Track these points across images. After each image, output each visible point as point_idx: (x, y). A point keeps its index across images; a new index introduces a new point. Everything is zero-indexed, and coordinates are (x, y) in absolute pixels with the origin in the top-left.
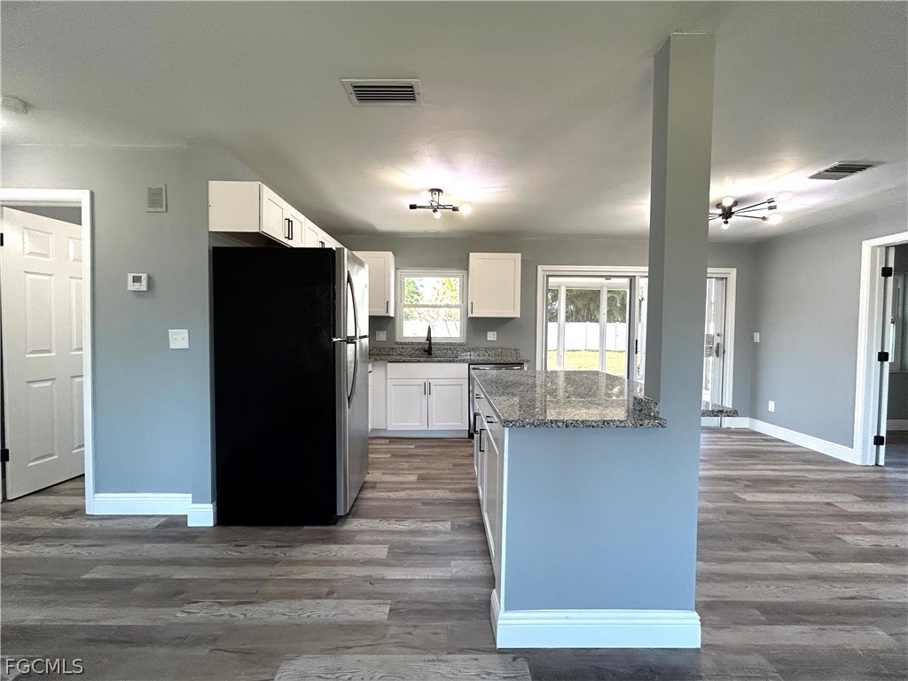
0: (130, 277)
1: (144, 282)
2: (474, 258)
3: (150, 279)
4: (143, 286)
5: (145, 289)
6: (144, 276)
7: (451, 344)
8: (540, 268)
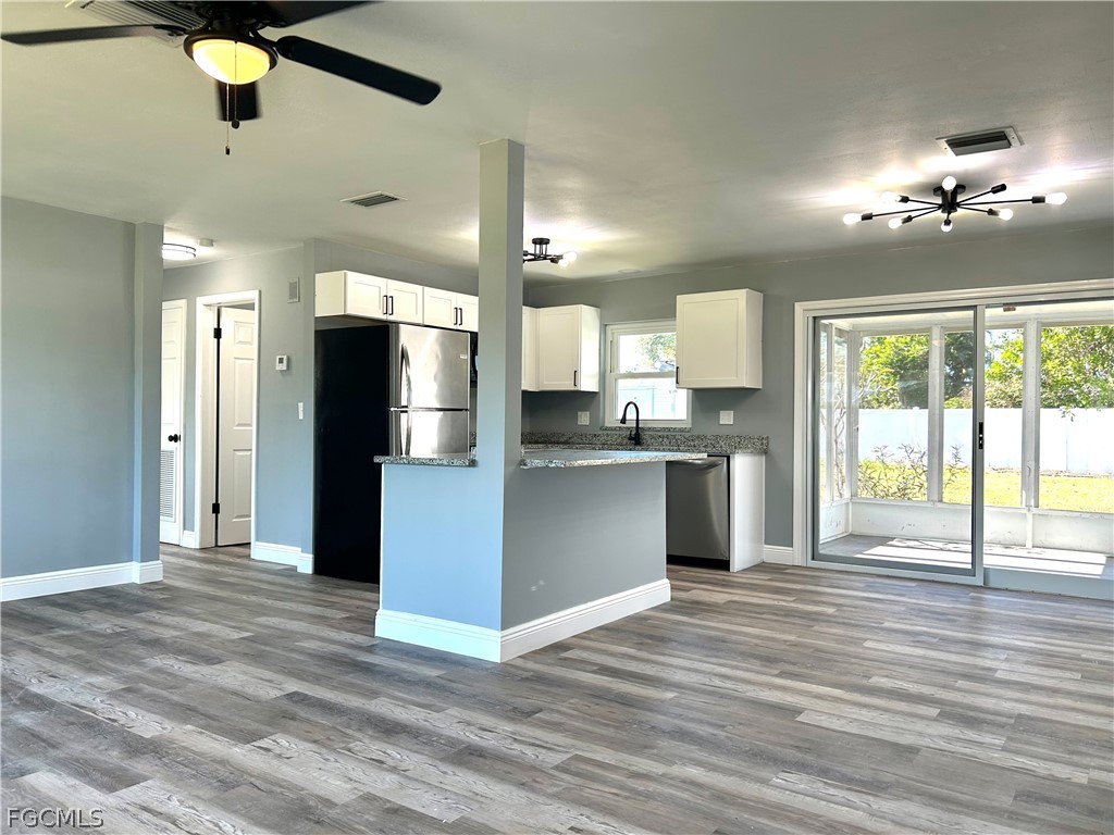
0: (278, 357)
1: (285, 362)
2: (682, 301)
3: (288, 359)
4: (284, 367)
5: (285, 368)
6: (285, 357)
7: (669, 429)
8: (799, 307)
